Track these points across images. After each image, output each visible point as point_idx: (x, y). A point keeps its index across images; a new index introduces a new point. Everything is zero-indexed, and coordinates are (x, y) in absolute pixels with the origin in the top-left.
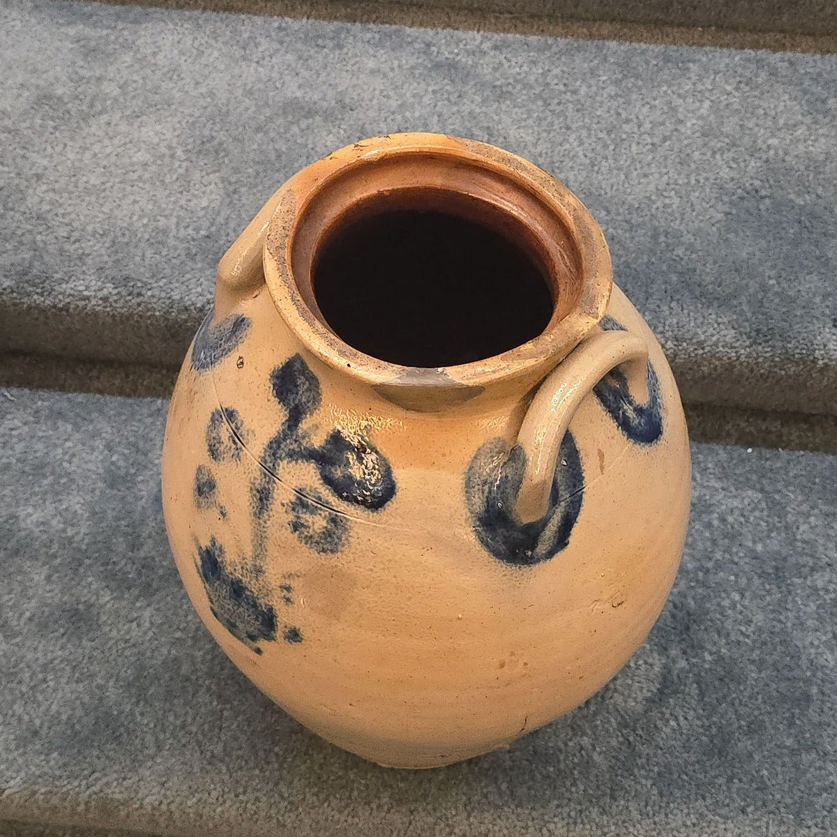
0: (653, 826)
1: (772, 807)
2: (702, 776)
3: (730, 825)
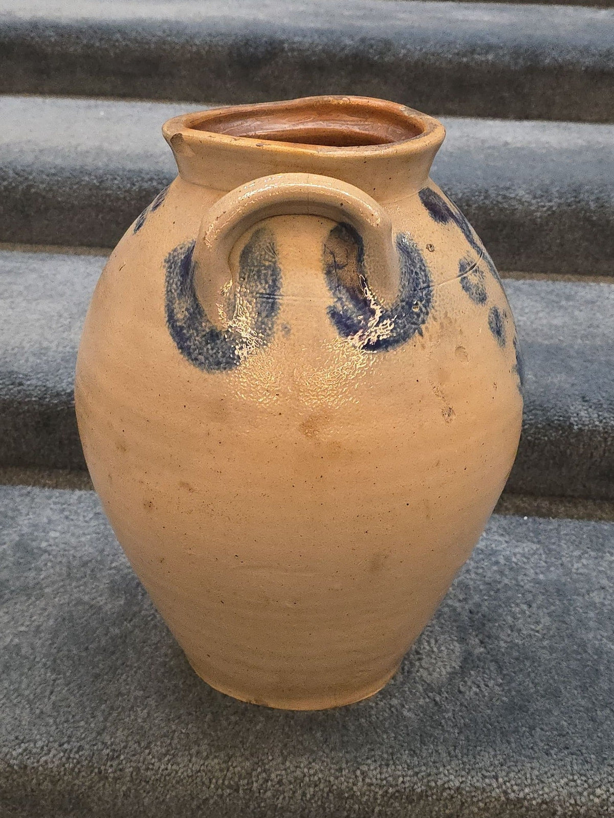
0: (461, 766)
1: (574, 750)
2: (506, 726)
3: (535, 764)
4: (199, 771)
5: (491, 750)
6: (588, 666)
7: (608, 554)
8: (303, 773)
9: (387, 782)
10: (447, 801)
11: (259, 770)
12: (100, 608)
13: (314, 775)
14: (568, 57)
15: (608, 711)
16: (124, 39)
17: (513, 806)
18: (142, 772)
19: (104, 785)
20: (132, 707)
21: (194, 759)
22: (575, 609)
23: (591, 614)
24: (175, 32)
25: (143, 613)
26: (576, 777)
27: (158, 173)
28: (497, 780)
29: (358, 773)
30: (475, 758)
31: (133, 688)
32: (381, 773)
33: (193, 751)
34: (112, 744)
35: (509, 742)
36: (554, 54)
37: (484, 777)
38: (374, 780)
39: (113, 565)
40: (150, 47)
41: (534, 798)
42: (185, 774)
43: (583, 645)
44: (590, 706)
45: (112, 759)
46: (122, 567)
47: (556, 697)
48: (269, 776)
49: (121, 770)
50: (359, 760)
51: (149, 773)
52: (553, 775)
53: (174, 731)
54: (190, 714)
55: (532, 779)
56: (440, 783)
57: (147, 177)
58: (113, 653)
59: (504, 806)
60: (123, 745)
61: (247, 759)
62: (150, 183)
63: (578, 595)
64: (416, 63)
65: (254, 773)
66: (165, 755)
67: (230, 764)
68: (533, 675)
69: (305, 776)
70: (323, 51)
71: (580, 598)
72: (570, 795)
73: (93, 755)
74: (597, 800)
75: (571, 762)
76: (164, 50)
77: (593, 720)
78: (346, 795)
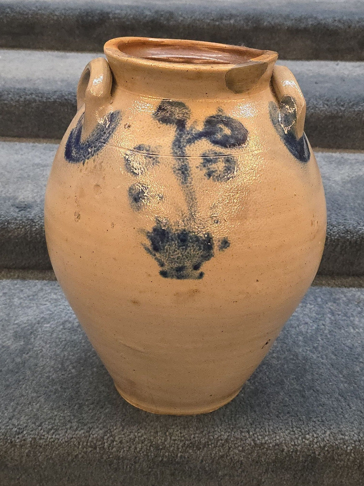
4: (72, 438)
5: (245, 416)
6: (300, 366)
7: (309, 304)
8: (135, 435)
9: (185, 438)
10: (220, 447)
11: (108, 435)
12: (8, 347)
13: (142, 436)
14: (277, 21)
15: (312, 391)
16: (12, 12)
17: (258, 448)
18: (37, 440)
19: (14, 450)
20: (30, 403)
21: (69, 431)
22: (291, 335)
23: (301, 338)
24: (43, 8)
25: (34, 349)
26: (294, 429)
27: (35, 90)
28: (249, 433)
29: (167, 434)
30: (235, 421)
31: (30, 392)
32: (181, 433)
33: (68, 426)
34: (18, 425)
35: (255, 412)
36: (270, 19)
37: (241, 432)
38: (177, 437)
39: (16, 322)
40: (28, 17)
41: (271, 443)
42: (64, 440)
43: (296, 355)
44: (302, 389)
45: (19, 434)
46: (21, 323)
47: (282, 385)
48: (114, 438)
49: (24, 440)
50: (168, 426)
51: (41, 441)
52: (281, 429)
53: (56, 415)
54: (65, 405)
55: (269, 432)
56: (216, 436)
57: (29, 92)
58: (17, 373)
59: (254, 448)
60: (25, 425)
61: (101, 429)
62: (30, 96)
63: (293, 327)
64: (189, 25)
65: (106, 437)
66: (51, 429)
67: (91, 433)
68: (267, 373)
69: (136, 437)
70: (134, 18)
71: (294, 330)
72: (292, 439)
73: (7, 432)
74: (307, 442)
75: (292, 421)
76: (37, 19)
77: (303, 397)
78: (161, 447)
